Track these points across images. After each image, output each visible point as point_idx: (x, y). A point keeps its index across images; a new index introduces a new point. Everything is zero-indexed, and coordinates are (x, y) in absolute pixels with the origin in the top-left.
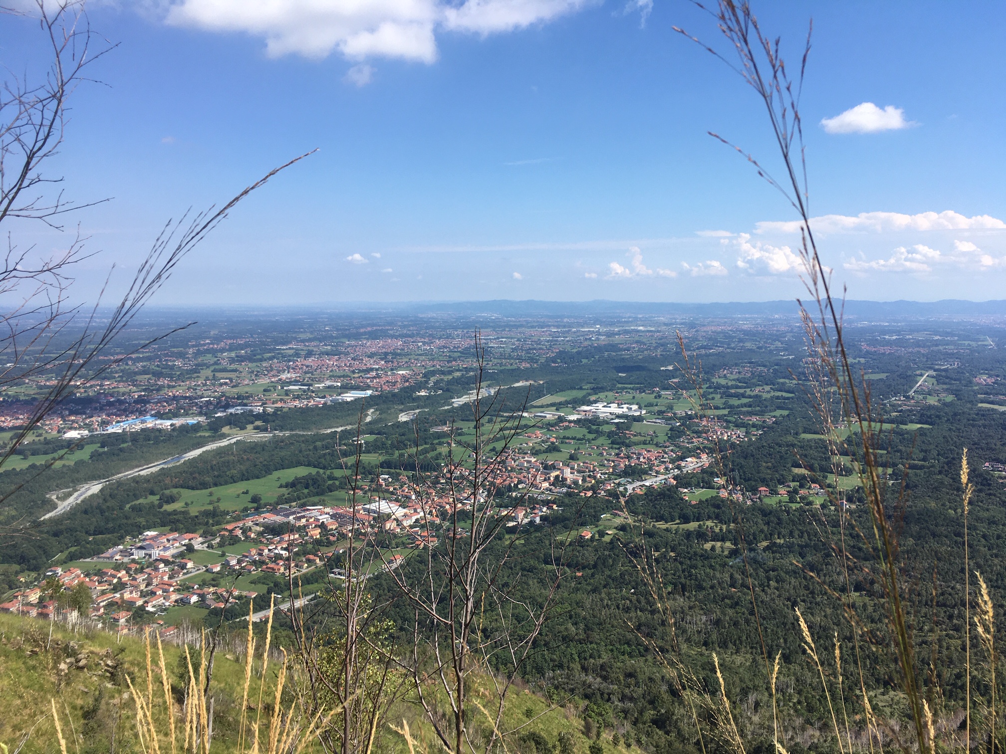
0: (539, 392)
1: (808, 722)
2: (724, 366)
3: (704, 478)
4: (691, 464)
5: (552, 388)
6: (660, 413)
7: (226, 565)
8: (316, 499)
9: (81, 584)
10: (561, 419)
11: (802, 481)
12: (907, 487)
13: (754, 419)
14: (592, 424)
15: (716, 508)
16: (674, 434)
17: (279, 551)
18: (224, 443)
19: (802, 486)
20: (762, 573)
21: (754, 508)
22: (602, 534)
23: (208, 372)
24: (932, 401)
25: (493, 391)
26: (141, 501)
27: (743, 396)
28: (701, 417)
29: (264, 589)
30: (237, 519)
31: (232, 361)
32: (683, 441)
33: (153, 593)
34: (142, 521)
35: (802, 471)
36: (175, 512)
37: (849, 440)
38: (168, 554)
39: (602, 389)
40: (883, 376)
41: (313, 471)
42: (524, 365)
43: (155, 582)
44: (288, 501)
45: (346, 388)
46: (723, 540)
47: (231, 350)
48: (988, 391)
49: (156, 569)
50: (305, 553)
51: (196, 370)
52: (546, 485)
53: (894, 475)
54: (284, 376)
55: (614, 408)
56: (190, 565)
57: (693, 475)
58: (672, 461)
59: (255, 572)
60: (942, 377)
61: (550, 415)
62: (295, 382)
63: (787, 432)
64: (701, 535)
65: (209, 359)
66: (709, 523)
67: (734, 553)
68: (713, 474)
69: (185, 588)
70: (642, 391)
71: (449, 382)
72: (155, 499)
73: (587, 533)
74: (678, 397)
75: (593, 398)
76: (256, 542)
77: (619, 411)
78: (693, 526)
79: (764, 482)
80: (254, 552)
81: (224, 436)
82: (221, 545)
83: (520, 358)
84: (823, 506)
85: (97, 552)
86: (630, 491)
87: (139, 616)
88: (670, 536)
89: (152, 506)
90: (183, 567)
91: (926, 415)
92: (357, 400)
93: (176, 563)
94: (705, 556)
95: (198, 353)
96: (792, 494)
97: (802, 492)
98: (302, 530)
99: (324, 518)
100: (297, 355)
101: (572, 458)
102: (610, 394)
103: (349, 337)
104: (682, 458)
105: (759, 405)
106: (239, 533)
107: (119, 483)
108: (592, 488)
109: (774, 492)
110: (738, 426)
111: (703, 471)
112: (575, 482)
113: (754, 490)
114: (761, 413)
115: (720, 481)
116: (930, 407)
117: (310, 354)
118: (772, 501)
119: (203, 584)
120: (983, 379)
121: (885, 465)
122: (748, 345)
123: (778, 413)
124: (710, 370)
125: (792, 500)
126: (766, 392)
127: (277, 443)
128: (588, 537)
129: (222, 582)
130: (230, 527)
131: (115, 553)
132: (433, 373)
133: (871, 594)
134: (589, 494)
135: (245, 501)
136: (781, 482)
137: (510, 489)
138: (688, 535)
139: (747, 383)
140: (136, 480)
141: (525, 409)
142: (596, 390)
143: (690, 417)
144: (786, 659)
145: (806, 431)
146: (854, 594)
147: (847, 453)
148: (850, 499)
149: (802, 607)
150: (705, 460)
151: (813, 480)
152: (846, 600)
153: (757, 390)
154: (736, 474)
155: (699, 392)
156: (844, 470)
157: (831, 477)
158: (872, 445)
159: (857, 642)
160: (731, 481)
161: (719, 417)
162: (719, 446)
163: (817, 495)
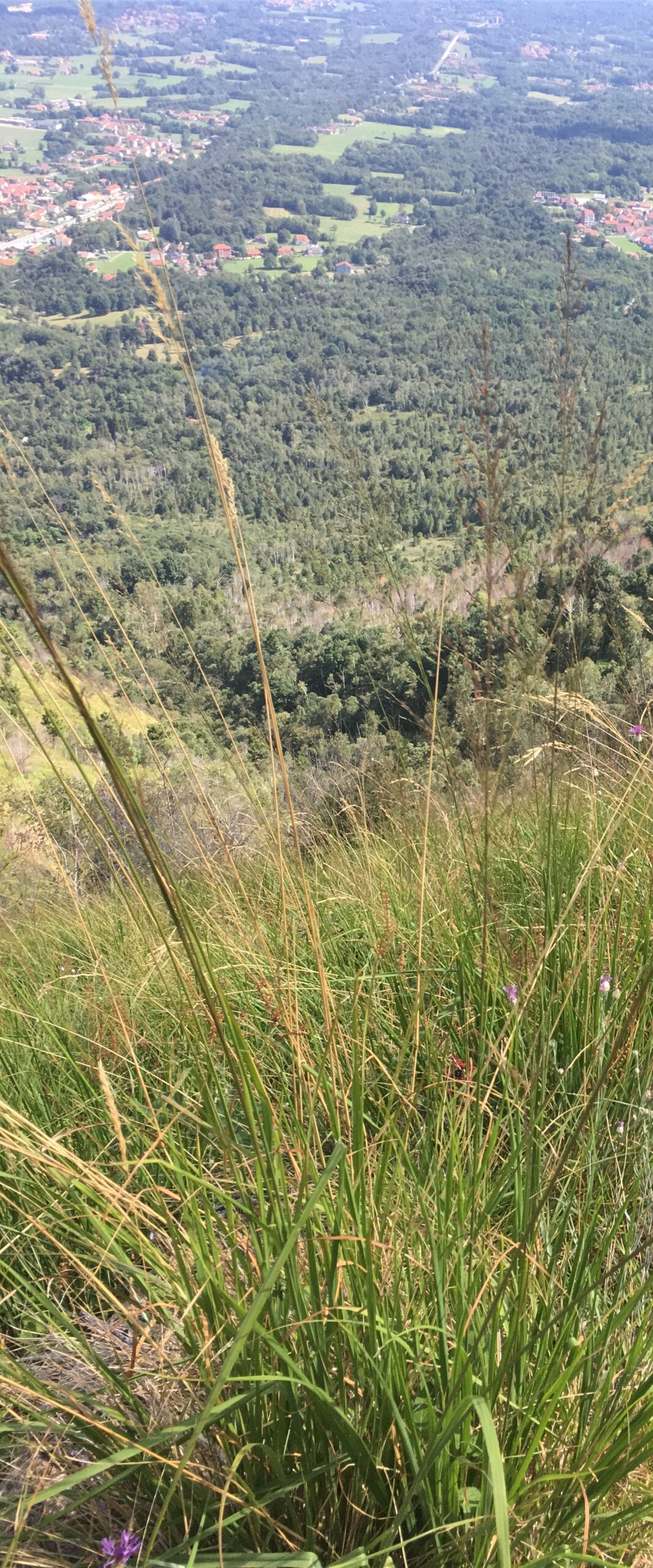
2: (129, 9)
3: (118, 233)
4: (94, 206)
6: (21, 103)
11: (284, 230)
12: (435, 234)
13: (193, 117)
15: (150, 286)
16: (55, 147)
19: (282, 240)
20: (233, 390)
21: (208, 281)
24: (465, 86)
27: (169, 70)
32: (72, 160)
35: (282, 213)
37: (348, 158)
40: (394, 37)
46: (166, 338)
48: (541, 69)
53: (417, 216)
57: (100, 226)
58: (62, 203)
60: (479, 43)
63: (250, 141)
64: (129, 334)
66: (140, 311)
67: (187, 360)
68: (134, 223)
74: (49, 72)
78: (111, 317)
79: (222, 234)
84: (317, 273)
88: (77, 338)
91: (456, 112)
94: (141, 370)
96: (268, 252)
97: (284, 250)
104: (76, 195)
105: (200, 90)
109: (239, 252)
110: (167, 130)
111: (117, 218)
113: (208, 250)
114: (205, 105)
115: (147, 235)
116: (463, 98)
118: (236, 269)
120: (535, 49)
121: (402, 199)
123: (233, 105)
124: (106, 15)
125: (268, 266)
126: (208, 64)
133: (392, 407)
136: (249, 234)
138: (107, 335)
139: (175, 45)
143: (80, 114)
144: (282, 516)
145: (281, 140)
146: (369, 410)
147: (346, 180)
148: (356, 260)
149: (297, 437)
150: (118, 197)
151: (298, 230)
152: (358, 419)
153: (191, 61)
154: (174, 222)
155: (90, 61)
156: (343, 211)
157: (326, 224)
158: (384, 166)
159: (377, 479)
160: (167, 235)
161: (131, 113)
162: (137, 170)
163: (307, 256)
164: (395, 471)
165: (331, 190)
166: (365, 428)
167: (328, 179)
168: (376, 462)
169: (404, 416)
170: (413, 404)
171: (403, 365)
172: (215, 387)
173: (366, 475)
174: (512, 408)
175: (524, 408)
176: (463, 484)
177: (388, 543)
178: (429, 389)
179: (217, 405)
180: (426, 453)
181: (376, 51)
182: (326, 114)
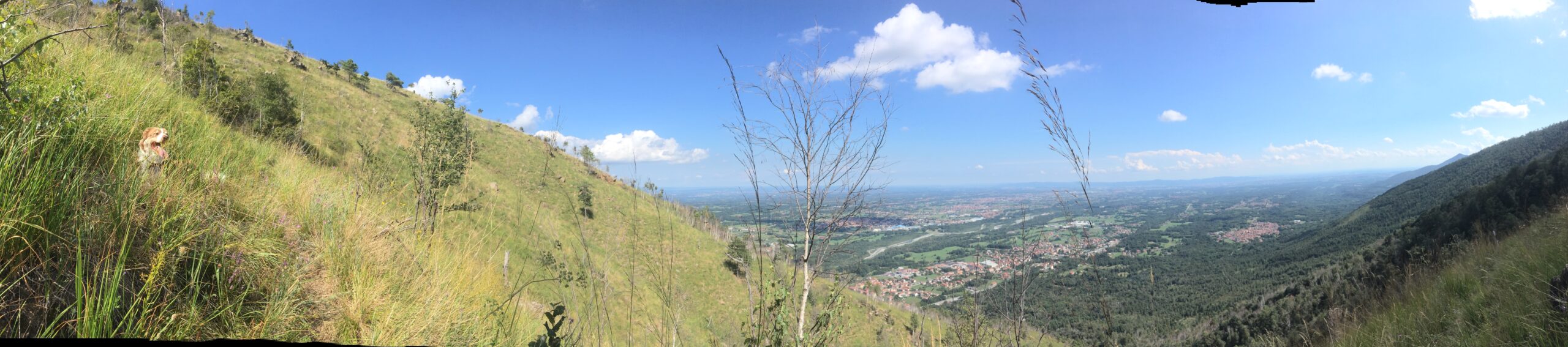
0: (1052, 217)
1: (1160, 336)
2: (1123, 205)
3: (1117, 249)
4: (1112, 243)
5: (1057, 215)
6: (1100, 224)
7: (928, 282)
8: (960, 259)
9: (877, 284)
10: (1061, 228)
11: (1152, 247)
12: (1187, 244)
13: (1134, 225)
14: (1074, 230)
15: (1122, 260)
16: (1105, 232)
17: (946, 278)
18: (927, 236)
19: (1152, 248)
20: (1139, 282)
21: (1135, 258)
22: (1078, 272)
23: (921, 210)
24: (1192, 214)
25: (1032, 217)
26: (898, 256)
27: (1130, 216)
28: (1115, 225)
29: (941, 293)
30: (932, 265)
31: (930, 205)
32: (1109, 235)
33: (901, 291)
34: (898, 263)
35: (1152, 243)
36: (910, 261)
37: (1167, 230)
38: (907, 276)
39: (1078, 216)
40: (1177, 206)
41: (960, 248)
42: (1046, 207)
43: (902, 286)
44: (950, 259)
45: (972, 216)
46: (1125, 271)
47: (930, 201)
48: (1206, 209)
49: (902, 281)
50: (956, 280)
51: (917, 209)
52: (1055, 253)
53: (1183, 241)
54: (949, 212)
55: (1083, 223)
56: (915, 281)
57: (1113, 247)
58: (1105, 242)
59: (938, 286)
60: (1195, 206)
61: (1056, 226)
62: (953, 214)
63: (1145, 229)
64: (1116, 271)
65: (922, 205)
66: (1119, 266)
67: (1129, 276)
68: (1120, 247)
69: (913, 290)
70: (1093, 216)
71: (1014, 214)
72: (902, 255)
73: (1073, 272)
74: (1106, 218)
75: (1074, 219)
76: (939, 274)
77: (1085, 224)
78: (1113, 267)
79: (1138, 248)
80: (938, 278)
81: (927, 233)
82: (926, 275)
83: (1044, 204)
84: (1160, 255)
85: (883, 273)
86: (1089, 255)
87: (896, 298)
88: (1105, 272)
89: (901, 258)
90: (913, 282)
91: (1191, 219)
92: (977, 221)
93: (910, 280)
94: (1118, 279)
95: (918, 203)
96: (1149, 251)
97: (1152, 250)
98: (955, 271)
99: (964, 267)
100: (954, 204)
101: (1066, 242)
102: (1081, 218)
103: (974, 197)
104: (1108, 241)
105: (1136, 219)
106: (932, 270)
107: (891, 249)
108: (1075, 254)
109: (1142, 252)
110: (1128, 228)
111: (1117, 246)
112: (1068, 252)
113: (1135, 251)
114: (1137, 222)
115: (1122, 249)
116: (1191, 216)
117: (958, 203)
118: (1141, 255)
119: (920, 289)
120: (1204, 205)
121: (1179, 238)
122: (1131, 197)
123: (1142, 222)
124: (1119, 206)
125: (1148, 254)
126: (1137, 215)
127: (947, 237)
128: (1073, 273)
129: (927, 289)
130: (929, 268)
131: (889, 274)
132: (1007, 210)
133: (1178, 284)
134: (1073, 257)
135: (934, 259)
136: (1145, 247)
137: (1041, 255)
138: (1112, 271)
139: (1132, 212)
140: (896, 248)
141: (1046, 224)
142: (1075, 216)
143: (1111, 225)
144: (1150, 314)
145: (1152, 228)
146: (1172, 285)
147: (1167, 235)
148: (1169, 251)
149: (1155, 293)
150: (1117, 241)
151: (1156, 246)
152: (1170, 288)
153: (1134, 214)
154: (1129, 246)
155: (1114, 216)
156: (1166, 241)
157: (1162, 244)
158: (1175, 231)
159: (1175, 303)
160: (1127, 249)
161: (1121, 225)
162: (1122, 236)
163: (1158, 251)
164: (1179, 300)
165: (1163, 237)
166: (1171, 290)
167: (1163, 235)
168: (1174, 298)
169: (1181, 286)
170: (1183, 283)
171: (1180, 274)
172: (1135, 282)
173: (1172, 302)
174: (1207, 282)
175: (1210, 281)
176: (1197, 302)
177: (1177, 320)
178: (1187, 279)
179: (1135, 286)
180: (1187, 295)
181: (1173, 209)
182: (1163, 222)
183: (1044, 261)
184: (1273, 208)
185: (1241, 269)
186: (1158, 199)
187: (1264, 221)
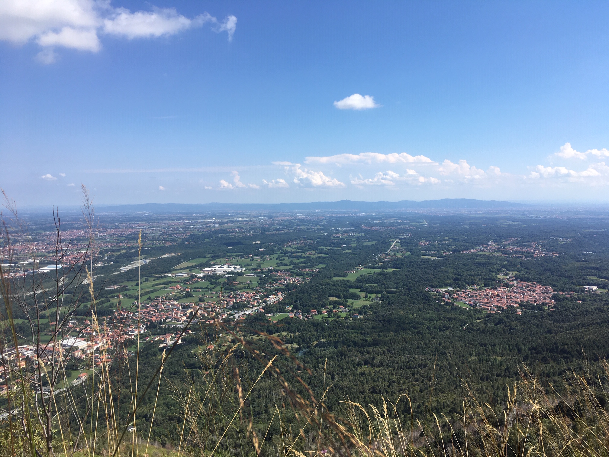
0: (178, 260)
2: (290, 240)
3: (280, 307)
4: (273, 299)
5: (187, 257)
6: (253, 269)
10: (193, 277)
11: (335, 305)
12: (389, 303)
14: (213, 278)
15: (288, 324)
16: (262, 282)
19: (334, 308)
20: (314, 360)
21: (308, 322)
22: (220, 346)
24: (399, 256)
25: (147, 261)
27: (301, 257)
28: (277, 271)
32: (267, 286)
35: (335, 299)
37: (358, 280)
39: (218, 257)
40: (374, 243)
41: (20, 321)
42: (168, 244)
46: (292, 343)
48: (426, 249)
50: (15, 378)
52: (184, 318)
53: (382, 298)
55: (226, 268)
57: (274, 306)
58: (262, 298)
60: (403, 243)
61: (185, 275)
62: (5, 261)
63: (325, 277)
64: (279, 341)
66: (284, 334)
67: (298, 350)
68: (285, 304)
70: (242, 257)
71: (118, 257)
73: (211, 347)
74: (263, 260)
75: (212, 262)
77: (229, 270)
78: (274, 335)
79: (314, 307)
83: (165, 240)
84: (346, 318)
86: (237, 318)
88: (262, 344)
91: (397, 264)
96: (330, 312)
97: (335, 311)
100: (6, 242)
101: (201, 300)
102: (223, 260)
104: (267, 296)
105: (310, 262)
108: (214, 318)
109: (319, 312)
110: (298, 275)
111: (280, 303)
112: (203, 315)
113: (309, 312)
114: (311, 267)
115: (289, 308)
116: (398, 259)
117: (15, 241)
118: (318, 318)
120: (423, 243)
121: (377, 292)
122: (302, 228)
123: (320, 266)
124: (282, 242)
125: (329, 316)
126: (313, 254)
132: (107, 251)
133: (373, 366)
134: (212, 322)
136: (323, 306)
137: (161, 323)
139: (304, 251)
141: (170, 272)
142: (214, 258)
143: (271, 271)
145: (335, 276)
146: (364, 367)
147: (357, 287)
148: (360, 313)
149: (337, 378)
150: (280, 296)
151: (340, 303)
152: (360, 370)
153: (308, 254)
154: (298, 303)
155: (276, 256)
156: (356, 297)
157: (350, 302)
158: (371, 282)
159: (367, 394)
160: (295, 307)
161: (287, 271)
162: (288, 288)
163: (343, 312)
164: (374, 391)
165: (352, 290)
166: (363, 374)
167: (351, 287)
168: (367, 387)
169: (377, 369)
170: (381, 364)
171: (377, 349)
172: (308, 359)
173: (363, 393)
174: (420, 366)
175: (425, 366)
178: (387, 359)
180: (386, 384)
181: (368, 247)
182: (351, 267)
183: (166, 331)
184: (548, 260)
185: (478, 354)
186: (345, 232)
187: (527, 280)
